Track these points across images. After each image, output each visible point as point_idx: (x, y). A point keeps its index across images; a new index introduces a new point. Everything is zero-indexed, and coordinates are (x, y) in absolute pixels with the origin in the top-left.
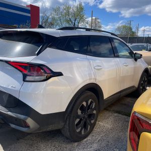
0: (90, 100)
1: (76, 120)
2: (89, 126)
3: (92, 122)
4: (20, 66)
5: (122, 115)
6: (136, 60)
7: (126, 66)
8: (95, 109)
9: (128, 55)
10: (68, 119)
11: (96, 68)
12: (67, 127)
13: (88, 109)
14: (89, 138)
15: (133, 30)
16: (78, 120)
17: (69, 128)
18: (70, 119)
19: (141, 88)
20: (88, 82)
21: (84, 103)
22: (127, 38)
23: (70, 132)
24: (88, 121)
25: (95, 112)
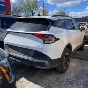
0: (68, 52)
3: (68, 63)
4: (41, 36)
6: (81, 31)
7: (79, 34)
8: (69, 56)
14: (68, 71)
16: (64, 62)
21: (66, 54)
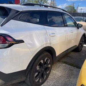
0: (46, 58)
1: (35, 74)
2: (45, 76)
3: (48, 72)
5: (68, 65)
7: (72, 33)
8: (50, 64)
9: (73, 24)
10: (29, 74)
11: (51, 35)
12: (29, 80)
13: (45, 65)
15: (75, 9)
16: (37, 74)
17: (30, 80)
18: (30, 74)
19: (80, 46)
20: (45, 46)
21: (42, 61)
22: (72, 13)
23: (30, 83)
24: (45, 73)
25: (49, 66)
